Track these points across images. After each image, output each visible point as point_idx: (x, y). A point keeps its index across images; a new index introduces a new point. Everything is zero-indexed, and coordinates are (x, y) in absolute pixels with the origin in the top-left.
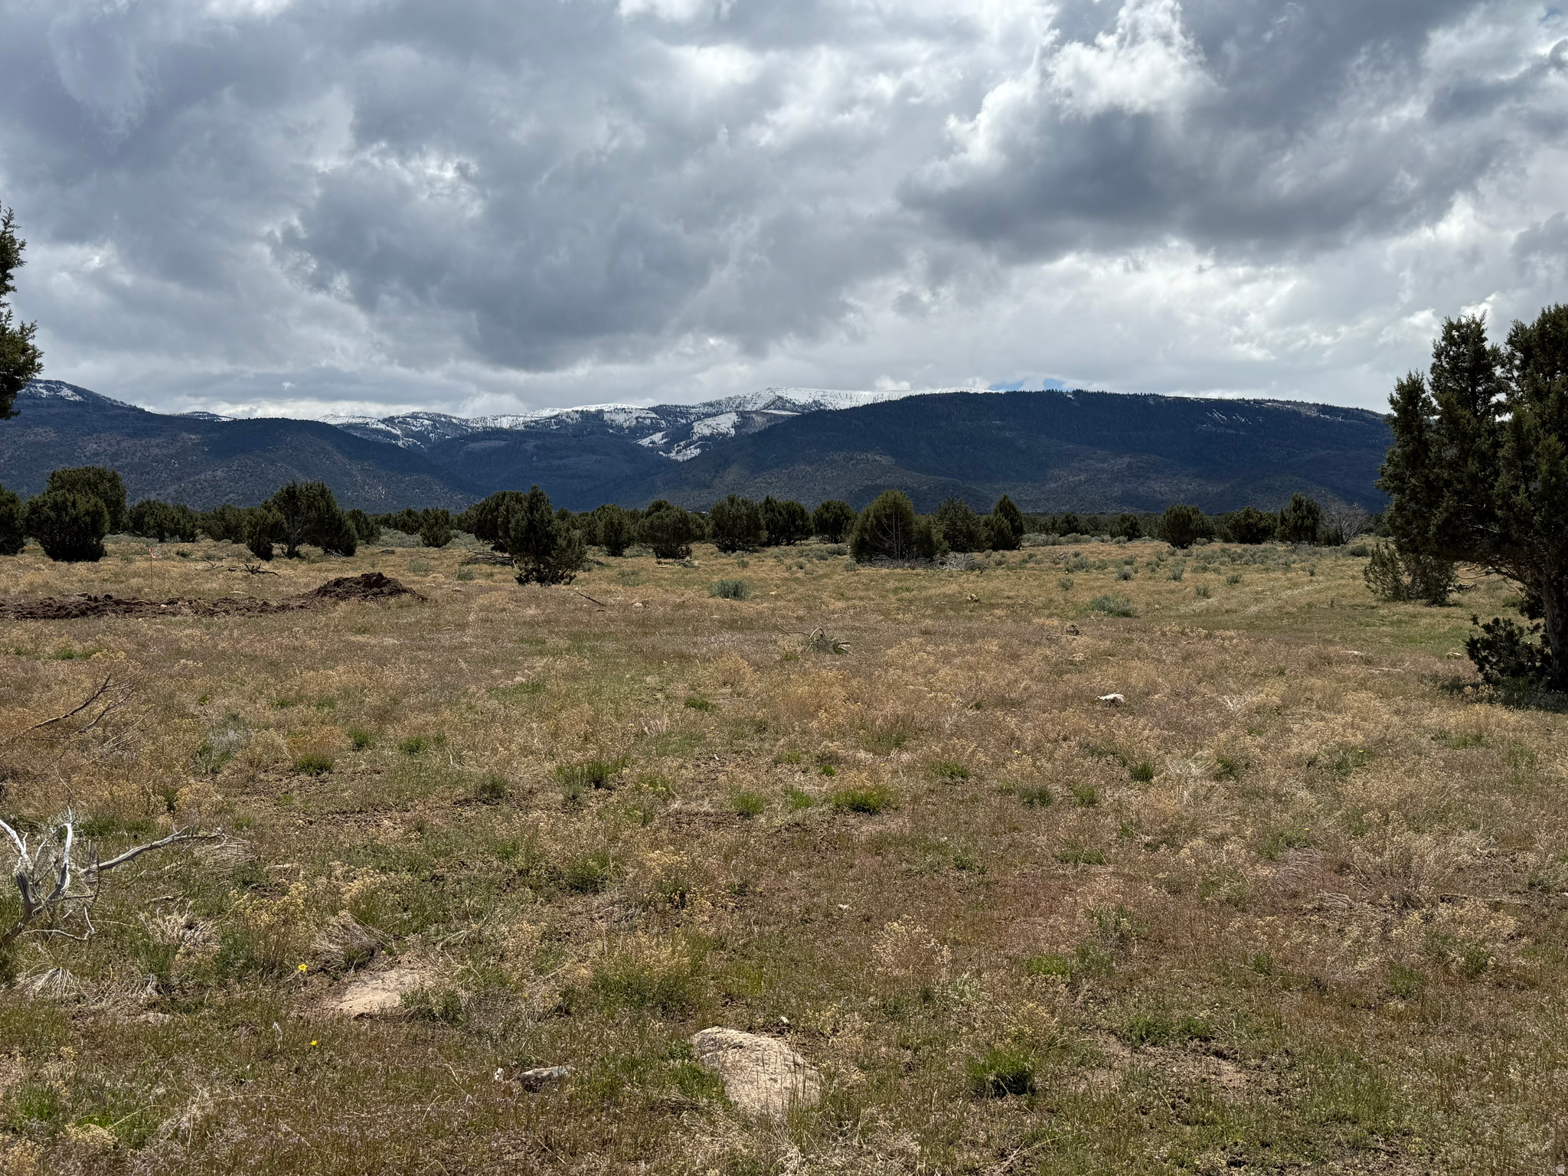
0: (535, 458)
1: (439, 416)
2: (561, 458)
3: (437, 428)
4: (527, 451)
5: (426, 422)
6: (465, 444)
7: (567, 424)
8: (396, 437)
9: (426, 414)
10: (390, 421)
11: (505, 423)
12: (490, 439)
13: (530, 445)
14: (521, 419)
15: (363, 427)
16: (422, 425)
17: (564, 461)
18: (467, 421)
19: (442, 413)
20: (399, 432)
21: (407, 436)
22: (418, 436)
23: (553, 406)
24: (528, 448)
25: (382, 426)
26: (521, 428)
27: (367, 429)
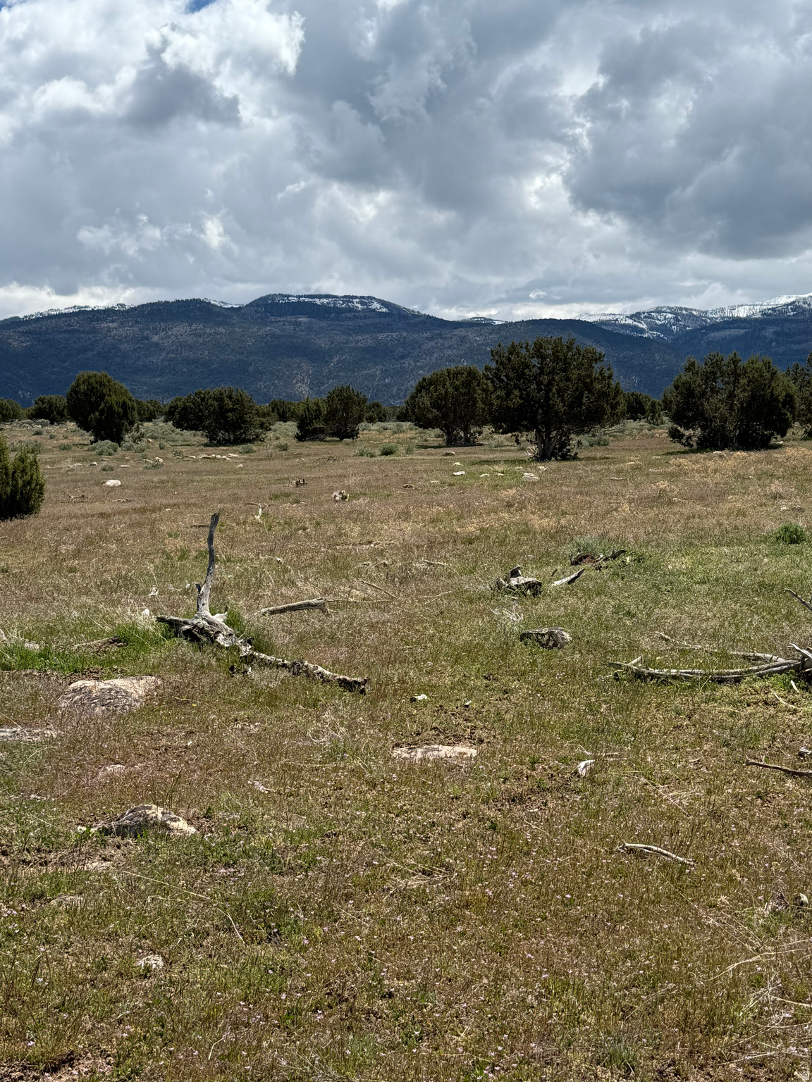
0: (774, 344)
1: (681, 309)
2: (799, 343)
3: (679, 321)
4: (766, 338)
5: (669, 316)
6: (706, 334)
7: (804, 310)
8: (642, 331)
9: (669, 308)
10: (636, 316)
11: (742, 313)
12: (730, 328)
13: (769, 332)
14: (758, 308)
15: (613, 323)
16: (665, 319)
17: (802, 345)
18: (706, 312)
19: (683, 306)
20: (644, 326)
21: (652, 329)
22: (664, 328)
23: (789, 294)
24: (767, 334)
25: (630, 322)
26: (759, 316)
27: (616, 325)
